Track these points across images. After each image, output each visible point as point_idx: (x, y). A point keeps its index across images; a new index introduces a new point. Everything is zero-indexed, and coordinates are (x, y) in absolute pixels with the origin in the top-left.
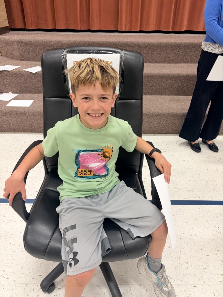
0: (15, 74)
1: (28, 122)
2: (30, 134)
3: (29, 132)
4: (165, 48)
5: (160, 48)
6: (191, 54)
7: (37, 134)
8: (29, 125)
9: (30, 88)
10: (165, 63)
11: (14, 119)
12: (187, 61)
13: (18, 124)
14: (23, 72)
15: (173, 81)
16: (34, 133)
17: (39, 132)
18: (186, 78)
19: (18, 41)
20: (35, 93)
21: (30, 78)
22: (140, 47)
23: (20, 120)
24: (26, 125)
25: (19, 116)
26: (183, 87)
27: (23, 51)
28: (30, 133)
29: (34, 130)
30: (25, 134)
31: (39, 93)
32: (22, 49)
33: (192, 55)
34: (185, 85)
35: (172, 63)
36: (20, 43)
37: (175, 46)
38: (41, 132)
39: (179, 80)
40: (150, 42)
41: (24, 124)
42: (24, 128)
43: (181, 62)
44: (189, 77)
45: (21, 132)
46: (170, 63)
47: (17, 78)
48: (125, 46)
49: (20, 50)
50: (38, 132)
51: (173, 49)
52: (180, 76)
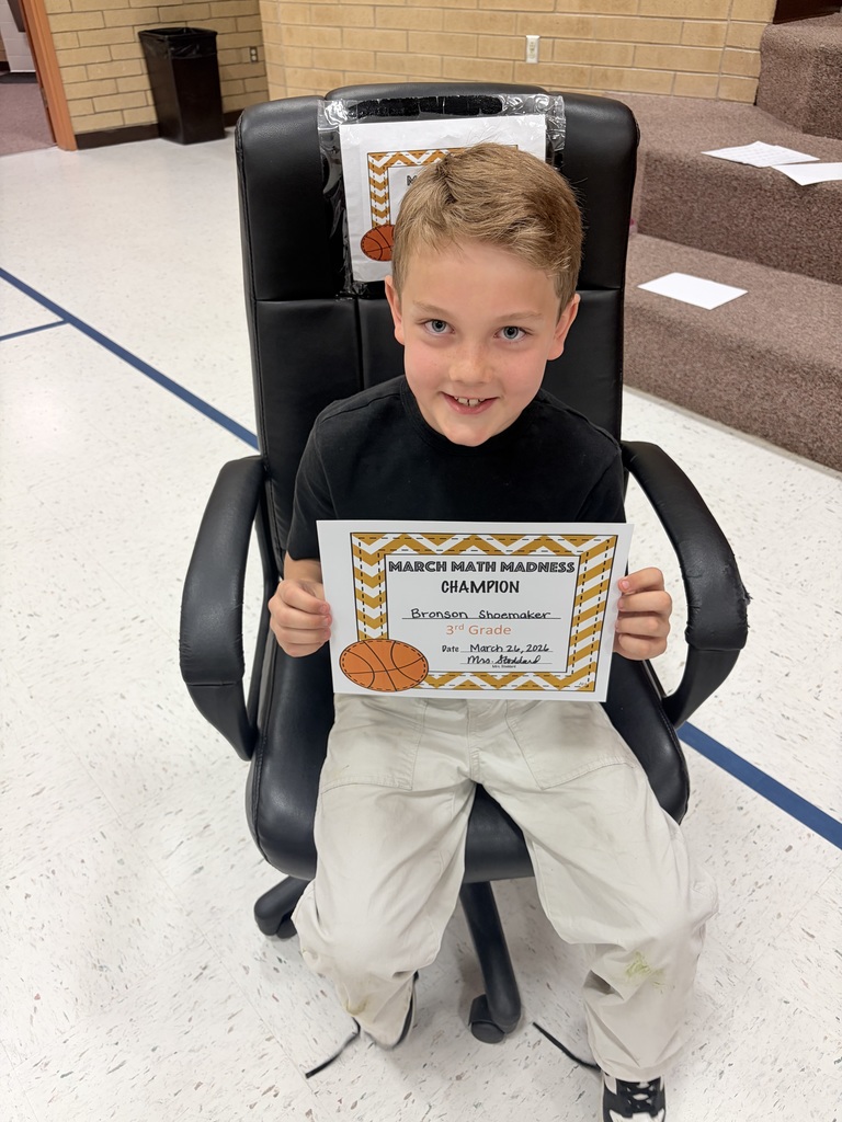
0: (737, 179)
1: (681, 366)
2: (671, 409)
3: (671, 400)
7: (692, 418)
8: (678, 376)
9: (765, 243)
11: (640, 339)
13: (647, 361)
14: (765, 174)
16: (685, 411)
17: (702, 414)
19: (823, 51)
20: (775, 267)
21: (783, 203)
23: (656, 346)
24: (670, 372)
25: (659, 334)
27: (827, 92)
28: (671, 405)
29: (687, 399)
30: (656, 402)
31: (790, 271)
32: (826, 86)
36: (826, 58)
38: (707, 416)
41: (666, 366)
42: (660, 382)
45: (648, 391)
47: (736, 194)
49: (817, 88)
50: (697, 412)
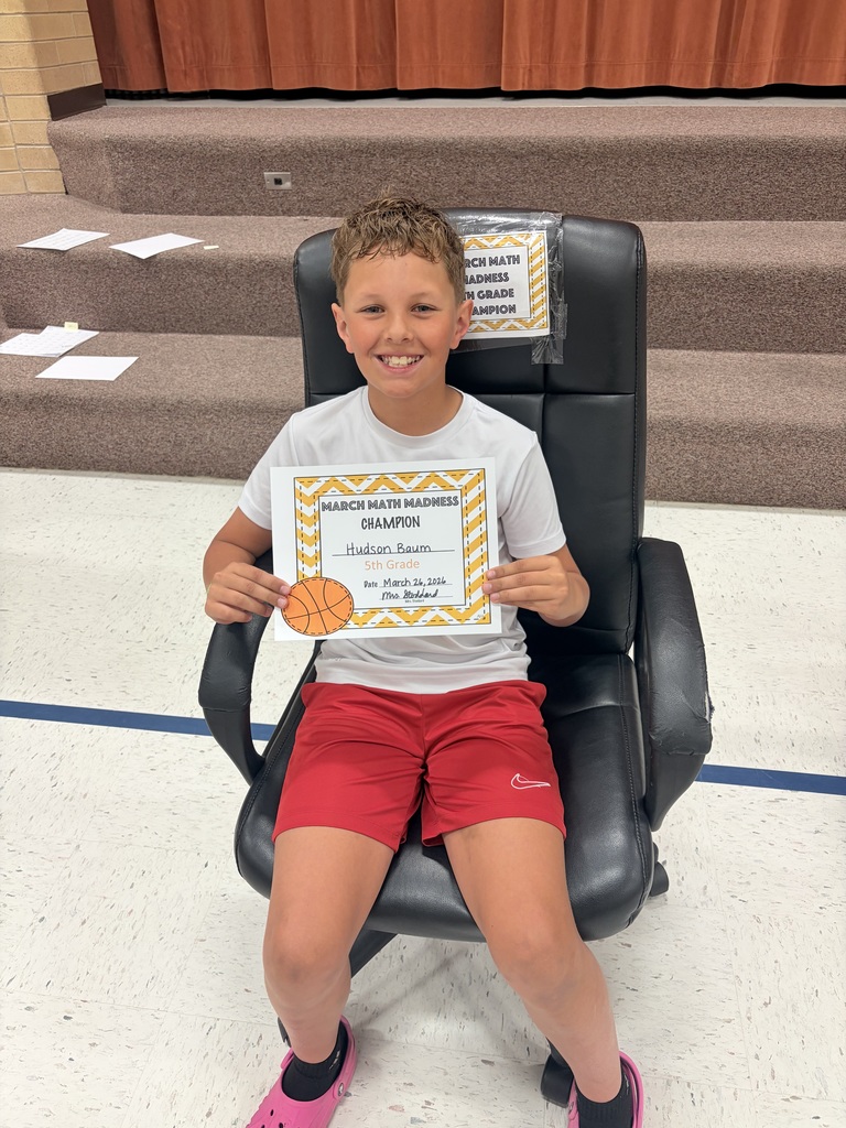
0: (83, 263)
1: (108, 437)
2: (117, 477)
3: (113, 470)
4: (647, 159)
5: (628, 160)
6: (755, 183)
7: (139, 478)
8: (110, 446)
9: (134, 314)
10: (651, 220)
11: (60, 424)
12: (740, 212)
13: (75, 442)
14: (107, 255)
15: (655, 292)
16: (131, 475)
17: (146, 473)
18: (709, 280)
19: (109, 141)
20: (152, 332)
21: (134, 277)
22: (551, 157)
23: (79, 427)
24: (102, 446)
25: (76, 415)
26: (700, 318)
27: (128, 176)
28: (115, 474)
29: (128, 464)
30: (100, 476)
31: (166, 332)
32: (125, 170)
33: (757, 185)
34: (707, 309)
35: (678, 219)
36: (115, 147)
37: (687, 151)
38: (152, 474)
39: (682, 289)
40: (587, 139)
41: (95, 441)
42: (96, 457)
43: (717, 217)
44: (720, 277)
45: (88, 469)
46: (671, 220)
47: (89, 275)
48: (491, 155)
49: (118, 173)
50: (142, 473)
51: (680, 162)
52: (683, 273)
